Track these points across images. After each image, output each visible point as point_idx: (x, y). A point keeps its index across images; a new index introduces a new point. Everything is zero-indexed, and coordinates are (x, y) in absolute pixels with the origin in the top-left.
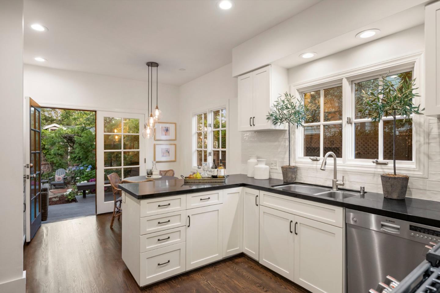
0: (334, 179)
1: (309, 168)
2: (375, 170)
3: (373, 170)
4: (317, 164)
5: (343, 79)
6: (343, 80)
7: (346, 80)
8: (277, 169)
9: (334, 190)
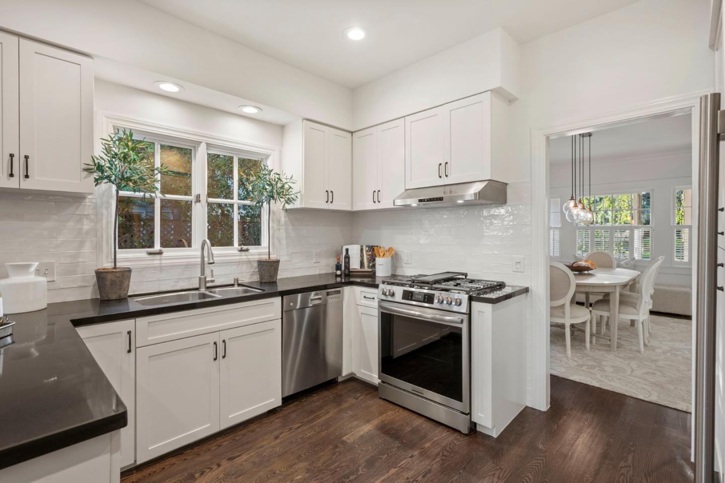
0: (201, 275)
1: (145, 268)
2: (240, 258)
3: (238, 258)
4: (161, 260)
5: (201, 142)
6: (202, 144)
7: (205, 145)
8: (54, 281)
9: (203, 290)
